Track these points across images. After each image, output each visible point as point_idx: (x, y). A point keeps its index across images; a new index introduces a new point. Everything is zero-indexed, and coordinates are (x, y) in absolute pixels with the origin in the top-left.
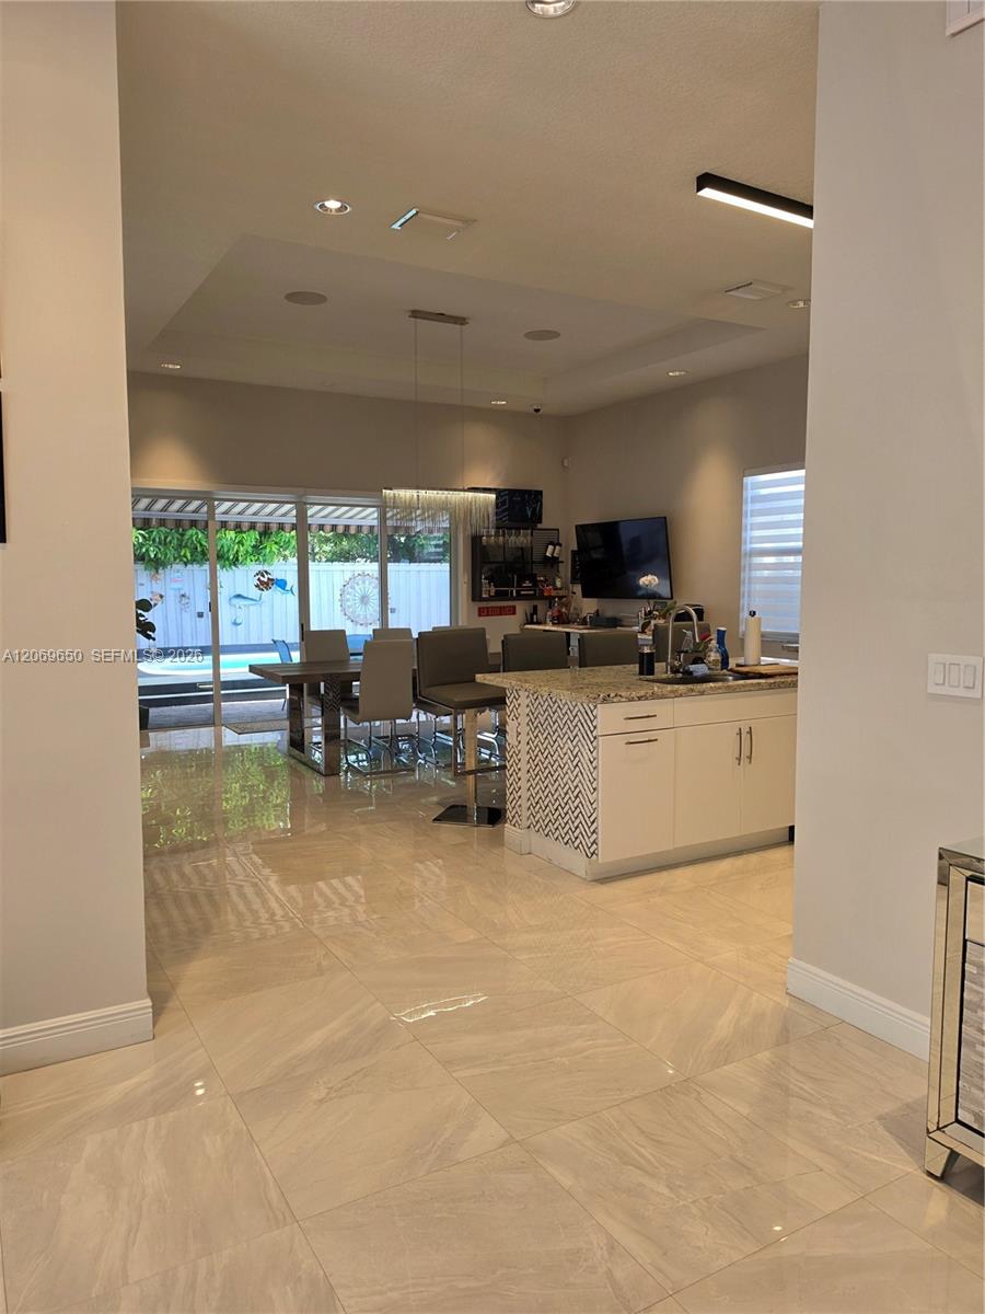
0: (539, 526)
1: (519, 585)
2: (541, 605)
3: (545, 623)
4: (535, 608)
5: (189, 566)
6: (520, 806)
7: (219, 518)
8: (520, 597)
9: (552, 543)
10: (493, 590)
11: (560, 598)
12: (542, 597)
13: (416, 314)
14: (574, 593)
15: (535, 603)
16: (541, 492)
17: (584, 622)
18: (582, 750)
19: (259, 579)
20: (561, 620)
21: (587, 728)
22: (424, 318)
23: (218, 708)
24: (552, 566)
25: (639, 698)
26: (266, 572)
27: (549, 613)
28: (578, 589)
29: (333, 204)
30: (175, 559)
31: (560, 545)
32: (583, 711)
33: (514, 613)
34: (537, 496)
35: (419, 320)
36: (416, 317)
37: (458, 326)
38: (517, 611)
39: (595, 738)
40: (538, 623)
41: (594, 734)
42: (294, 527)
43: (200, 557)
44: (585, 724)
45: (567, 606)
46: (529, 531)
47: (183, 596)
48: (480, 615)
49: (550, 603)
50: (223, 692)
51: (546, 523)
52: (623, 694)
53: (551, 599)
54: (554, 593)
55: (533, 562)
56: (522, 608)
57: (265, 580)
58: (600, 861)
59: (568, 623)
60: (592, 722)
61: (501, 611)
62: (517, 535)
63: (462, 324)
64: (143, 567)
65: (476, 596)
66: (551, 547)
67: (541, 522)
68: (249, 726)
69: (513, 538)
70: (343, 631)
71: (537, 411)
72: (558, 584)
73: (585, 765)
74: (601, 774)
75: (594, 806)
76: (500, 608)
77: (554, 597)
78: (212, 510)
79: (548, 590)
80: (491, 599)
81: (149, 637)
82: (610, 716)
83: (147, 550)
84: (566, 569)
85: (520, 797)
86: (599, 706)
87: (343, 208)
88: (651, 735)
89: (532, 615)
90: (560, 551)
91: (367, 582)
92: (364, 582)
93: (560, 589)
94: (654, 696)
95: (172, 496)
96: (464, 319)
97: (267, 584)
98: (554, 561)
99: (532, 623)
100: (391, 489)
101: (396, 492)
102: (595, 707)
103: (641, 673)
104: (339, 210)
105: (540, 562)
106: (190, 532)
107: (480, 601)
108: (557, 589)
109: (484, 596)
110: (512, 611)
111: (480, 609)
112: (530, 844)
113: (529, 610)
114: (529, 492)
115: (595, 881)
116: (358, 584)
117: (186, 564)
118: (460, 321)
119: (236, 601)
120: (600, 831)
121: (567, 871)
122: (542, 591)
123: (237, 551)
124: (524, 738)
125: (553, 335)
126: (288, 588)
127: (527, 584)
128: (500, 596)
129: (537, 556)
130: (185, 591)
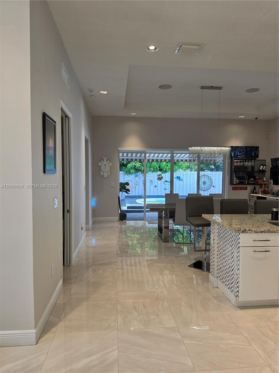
0: (257, 159)
1: (249, 179)
2: (257, 187)
3: (259, 193)
4: (255, 188)
5: (153, 173)
6: (214, 268)
7: (147, 158)
8: (248, 184)
9: (262, 165)
10: (238, 181)
11: (265, 184)
12: (258, 184)
13: (203, 88)
14: (270, 183)
15: (255, 186)
16: (258, 147)
17: (273, 194)
18: (235, 251)
19: (158, 177)
20: (264, 192)
21: (236, 243)
22: (205, 89)
23: (145, 215)
24: (262, 173)
25: (261, 232)
26: (161, 175)
27: (260, 190)
28: (272, 181)
29: (152, 48)
30: (149, 171)
31: (266, 166)
32: (235, 235)
33: (247, 189)
34: (257, 148)
35: (203, 90)
36: (203, 89)
37: (219, 90)
38: (248, 189)
39: (239, 247)
40: (256, 193)
41: (239, 245)
42: (170, 161)
43: (156, 170)
44: (235, 241)
45: (268, 187)
46: (253, 161)
47: (151, 181)
48: (233, 190)
49: (261, 186)
50: (146, 210)
51: (261, 157)
52: (253, 230)
53: (261, 185)
54: (262, 183)
55: (255, 172)
56: (250, 188)
57: (160, 177)
58: (240, 300)
59: (266, 194)
60: (238, 240)
61: (241, 189)
62: (248, 162)
63: (220, 89)
64: (141, 173)
65: (231, 183)
66: (262, 167)
67: (258, 157)
68: (153, 221)
69: (247, 163)
70: (178, 194)
71: (256, 118)
72: (265, 179)
73: (235, 258)
74: (241, 263)
75: (238, 276)
76: (241, 187)
77: (263, 184)
78: (145, 156)
79: (260, 181)
80: (237, 184)
81: (127, 193)
82: (245, 239)
83: (141, 168)
84: (268, 174)
85: (214, 265)
86: (241, 234)
87: (156, 48)
88: (267, 249)
89: (253, 190)
90: (266, 168)
91: (205, 178)
92: (204, 178)
93: (265, 181)
94: (269, 232)
95: (132, 152)
96: (221, 87)
97: (161, 178)
98: (263, 172)
99: (253, 193)
100: (191, 147)
101: (193, 148)
102: (239, 234)
103: (272, 219)
104: (155, 49)
105: (257, 172)
106: (153, 163)
107: (233, 185)
108: (264, 181)
109: (234, 183)
110: (246, 189)
111: (233, 188)
112: (218, 284)
113: (253, 189)
114: (253, 147)
115: (238, 307)
116: (202, 178)
117: (152, 172)
118: (220, 88)
119: (165, 183)
120: (240, 287)
121: (229, 299)
122: (258, 182)
123: (166, 168)
124: (216, 242)
125: (257, 90)
126: (181, 179)
127: (252, 179)
128: (241, 183)
129: (256, 169)
130: (152, 180)
